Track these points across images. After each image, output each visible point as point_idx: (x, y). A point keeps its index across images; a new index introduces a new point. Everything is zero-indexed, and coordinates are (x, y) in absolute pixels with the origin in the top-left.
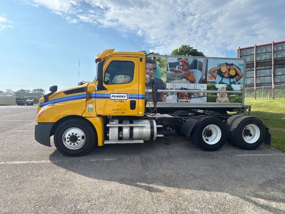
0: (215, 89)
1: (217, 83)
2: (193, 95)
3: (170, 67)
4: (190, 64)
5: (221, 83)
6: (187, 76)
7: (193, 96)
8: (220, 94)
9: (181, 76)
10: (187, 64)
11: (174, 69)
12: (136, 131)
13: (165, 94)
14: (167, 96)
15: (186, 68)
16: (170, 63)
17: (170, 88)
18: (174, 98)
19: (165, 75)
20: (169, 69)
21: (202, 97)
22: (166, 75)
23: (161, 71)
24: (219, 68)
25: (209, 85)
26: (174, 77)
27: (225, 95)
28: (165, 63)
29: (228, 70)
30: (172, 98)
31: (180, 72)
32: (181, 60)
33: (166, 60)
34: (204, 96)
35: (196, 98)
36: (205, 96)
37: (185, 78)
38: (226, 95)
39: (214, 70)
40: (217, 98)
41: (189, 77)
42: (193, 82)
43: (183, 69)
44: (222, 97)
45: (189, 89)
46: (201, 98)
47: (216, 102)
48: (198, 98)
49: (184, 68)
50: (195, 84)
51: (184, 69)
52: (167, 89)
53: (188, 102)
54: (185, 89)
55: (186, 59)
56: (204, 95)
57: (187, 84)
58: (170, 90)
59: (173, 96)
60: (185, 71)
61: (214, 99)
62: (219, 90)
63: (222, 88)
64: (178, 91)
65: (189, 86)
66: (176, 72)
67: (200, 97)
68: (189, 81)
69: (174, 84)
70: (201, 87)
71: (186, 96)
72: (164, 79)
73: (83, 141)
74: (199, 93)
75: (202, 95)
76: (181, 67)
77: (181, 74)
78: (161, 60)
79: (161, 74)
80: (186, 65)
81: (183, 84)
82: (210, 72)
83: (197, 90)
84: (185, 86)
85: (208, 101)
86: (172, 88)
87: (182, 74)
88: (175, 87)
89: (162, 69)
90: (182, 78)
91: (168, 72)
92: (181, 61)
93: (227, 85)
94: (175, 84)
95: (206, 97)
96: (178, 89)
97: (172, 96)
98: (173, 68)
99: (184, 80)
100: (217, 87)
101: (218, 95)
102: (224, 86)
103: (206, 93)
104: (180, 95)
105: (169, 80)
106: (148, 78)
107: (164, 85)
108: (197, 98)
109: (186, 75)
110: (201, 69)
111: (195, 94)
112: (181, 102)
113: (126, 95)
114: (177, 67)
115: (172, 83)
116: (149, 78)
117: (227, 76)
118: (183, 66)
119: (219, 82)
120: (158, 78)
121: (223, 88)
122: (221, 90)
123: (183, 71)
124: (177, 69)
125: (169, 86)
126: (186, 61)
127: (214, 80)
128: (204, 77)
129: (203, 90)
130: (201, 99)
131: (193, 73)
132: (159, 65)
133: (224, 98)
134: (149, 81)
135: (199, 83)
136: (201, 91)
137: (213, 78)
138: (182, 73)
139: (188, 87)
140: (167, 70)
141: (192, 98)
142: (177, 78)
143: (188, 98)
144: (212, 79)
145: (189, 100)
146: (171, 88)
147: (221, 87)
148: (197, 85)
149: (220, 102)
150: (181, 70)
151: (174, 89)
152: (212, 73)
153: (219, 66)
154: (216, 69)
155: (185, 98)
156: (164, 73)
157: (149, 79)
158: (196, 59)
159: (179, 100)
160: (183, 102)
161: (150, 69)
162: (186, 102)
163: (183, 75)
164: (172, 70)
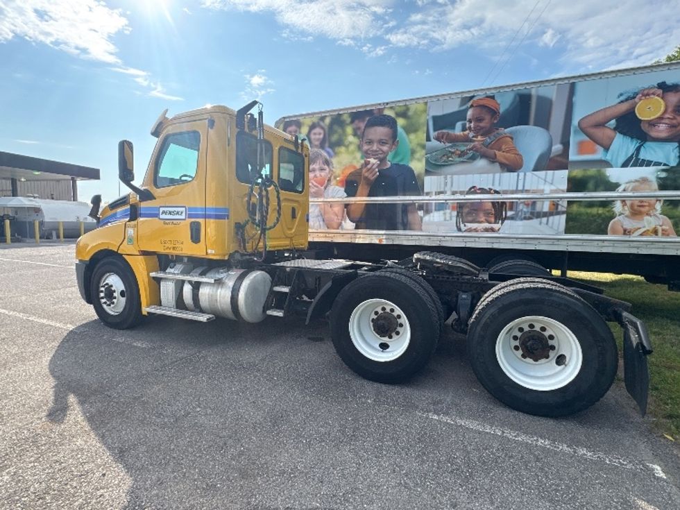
0: (601, 188)
1: (612, 163)
2: (511, 209)
3: (435, 130)
4: (502, 110)
5: (634, 161)
6: (491, 152)
7: (510, 213)
8: (628, 203)
9: (470, 154)
10: (493, 112)
11: (448, 134)
12: (204, 292)
13: (421, 207)
14: (427, 212)
15: (488, 125)
16: (435, 119)
17: (434, 190)
18: (448, 218)
19: (421, 153)
20: (433, 134)
21: (546, 215)
22: (424, 152)
23: (411, 142)
24: (625, 107)
25: (578, 173)
26: (448, 158)
27: (652, 207)
28: (423, 120)
29: (670, 110)
30: (442, 219)
31: (466, 140)
32: (470, 104)
33: (425, 111)
34: (555, 211)
35: (522, 220)
36: (558, 213)
37: (484, 156)
38: (658, 206)
39: (600, 118)
40: (612, 217)
41: (497, 152)
42: (512, 167)
43: (478, 131)
44: (636, 213)
45: (497, 192)
46: (544, 220)
47: (606, 233)
48: (530, 218)
49: (482, 124)
50: (522, 175)
51: (482, 128)
52: (428, 194)
53: (492, 230)
54: (483, 191)
55: (487, 97)
56: (557, 208)
57: (491, 175)
58: (434, 197)
59: (445, 214)
60: (486, 133)
61: (599, 221)
62: (624, 190)
63: (636, 181)
64: (462, 197)
65: (497, 182)
66: (454, 140)
67: (539, 215)
68: (497, 166)
69: (449, 177)
70: (545, 181)
71: (487, 214)
72: (418, 166)
73: (123, 300)
74: (534, 203)
75: (546, 208)
76: (472, 125)
77: (471, 145)
78: (410, 113)
79: (410, 153)
80: (487, 117)
81: (477, 176)
82: (584, 125)
83: (527, 191)
84: (484, 181)
85: (568, 230)
86: (442, 190)
87: (474, 147)
88: (452, 185)
89: (412, 136)
90: (473, 158)
91: (428, 144)
92: (472, 106)
93: (663, 170)
94: (452, 178)
95: (564, 217)
96: (462, 193)
97: (442, 212)
98: (444, 131)
99: (481, 163)
100: (613, 180)
101: (618, 207)
102: (649, 172)
103: (565, 204)
104: (466, 211)
105: (434, 167)
106: (374, 167)
107: (416, 183)
108: (525, 218)
109: (487, 147)
110: (543, 122)
111: (521, 207)
112: (470, 230)
113: (184, 209)
114: (459, 125)
115: (442, 177)
116: (379, 166)
117: (663, 135)
118: (479, 120)
119: (622, 159)
120: (402, 163)
121: (644, 180)
122: (634, 190)
123: (476, 137)
124: (458, 131)
125: (430, 183)
126: (489, 103)
127: (599, 154)
128: (557, 148)
129: (552, 191)
130: (541, 223)
131: (512, 138)
132: (404, 128)
133: (647, 218)
134: (378, 174)
135: (537, 168)
136: (545, 196)
137: (598, 146)
138: (474, 141)
139: (493, 185)
140: (428, 139)
141: (506, 218)
142: (458, 159)
143: (493, 220)
144: (594, 152)
145: (496, 226)
146: (439, 190)
147: (633, 178)
148: (527, 177)
149: (626, 232)
150: (471, 135)
151: (449, 193)
152: (592, 131)
153: (627, 100)
154: (609, 113)
155: (483, 219)
156: (419, 149)
157: (377, 170)
158: (526, 92)
159: (462, 226)
160: (476, 230)
161: (382, 142)
162: (486, 230)
163: (479, 146)
164: (442, 137)
